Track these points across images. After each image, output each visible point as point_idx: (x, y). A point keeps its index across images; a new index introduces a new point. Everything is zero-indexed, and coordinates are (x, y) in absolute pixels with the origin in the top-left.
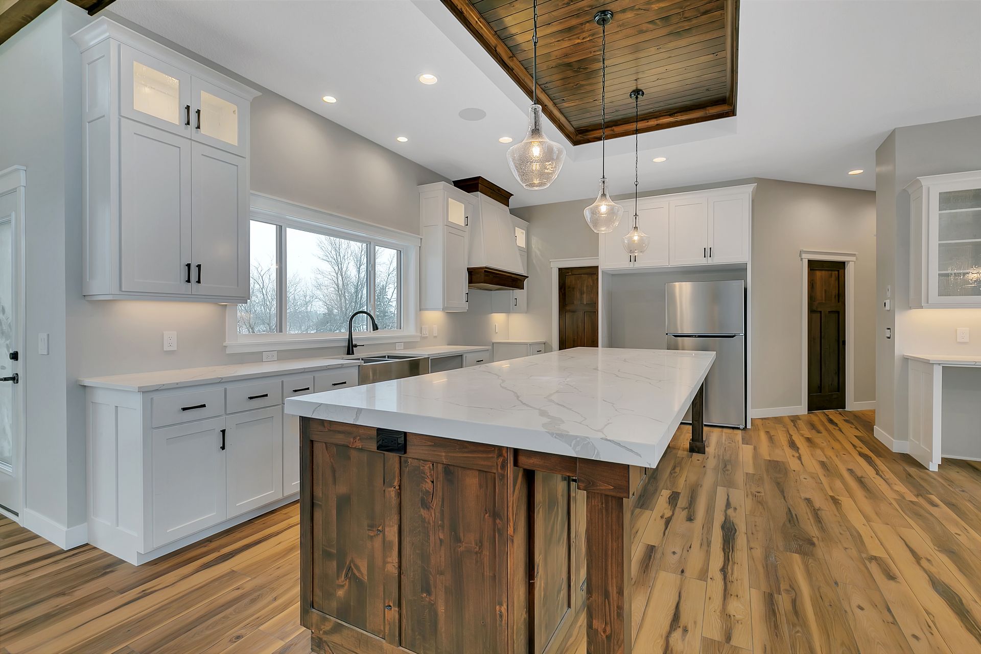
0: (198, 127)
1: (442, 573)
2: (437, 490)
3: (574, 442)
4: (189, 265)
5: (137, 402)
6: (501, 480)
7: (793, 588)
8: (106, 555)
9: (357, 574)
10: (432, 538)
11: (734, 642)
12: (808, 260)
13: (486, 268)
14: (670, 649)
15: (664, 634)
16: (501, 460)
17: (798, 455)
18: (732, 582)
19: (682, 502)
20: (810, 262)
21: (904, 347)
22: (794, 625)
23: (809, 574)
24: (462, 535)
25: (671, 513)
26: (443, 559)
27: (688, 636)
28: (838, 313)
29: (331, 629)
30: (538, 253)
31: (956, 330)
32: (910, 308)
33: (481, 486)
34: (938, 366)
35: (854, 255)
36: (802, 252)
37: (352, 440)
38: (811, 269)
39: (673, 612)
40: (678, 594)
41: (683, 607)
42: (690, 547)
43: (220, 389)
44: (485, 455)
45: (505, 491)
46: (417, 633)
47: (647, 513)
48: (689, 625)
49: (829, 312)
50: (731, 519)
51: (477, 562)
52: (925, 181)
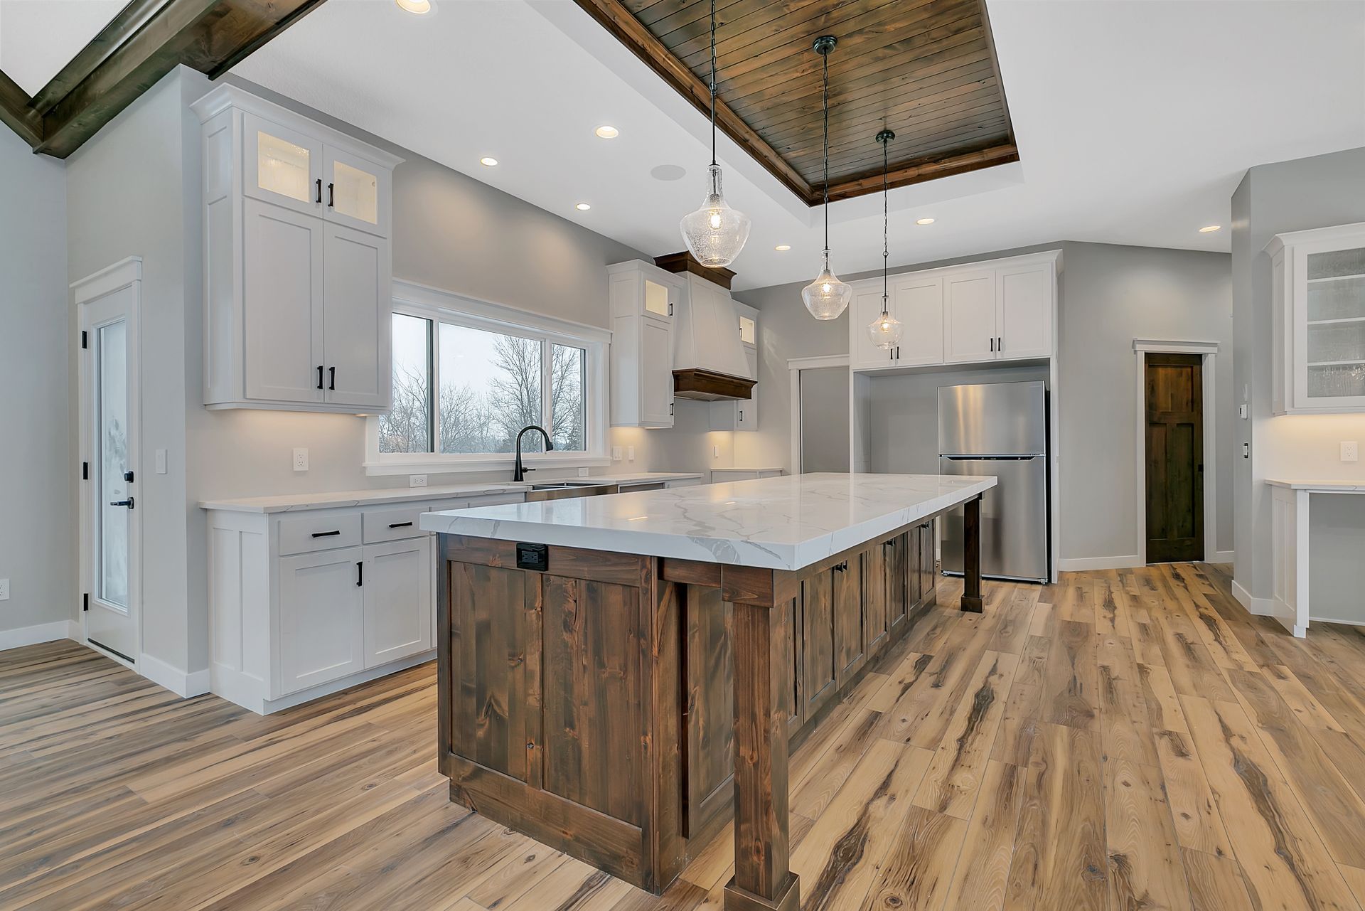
0: (331, 204)
1: (586, 704)
2: (580, 610)
3: (714, 546)
4: (321, 368)
5: (262, 525)
6: (645, 594)
7: (1046, 761)
8: (229, 704)
9: (498, 711)
10: (575, 665)
11: (948, 812)
12: (1145, 353)
13: (696, 370)
14: (867, 815)
15: (865, 801)
16: (644, 572)
17: (1112, 615)
18: (969, 752)
19: (932, 667)
20: (1148, 356)
21: (1263, 469)
22: (1031, 798)
23: (1072, 746)
24: (606, 659)
25: (914, 678)
26: (586, 688)
27: (893, 804)
28: (1192, 425)
29: (471, 774)
30: (772, 350)
31: (1340, 444)
32: (1274, 415)
33: (625, 603)
34: (1303, 492)
35: (1214, 345)
36: (1135, 342)
37: (491, 558)
38: (1149, 366)
39: (883, 780)
40: (895, 762)
41: (894, 777)
42: (927, 715)
43: (356, 513)
44: (628, 568)
45: (650, 607)
46: (560, 773)
47: (884, 677)
48: (899, 794)
49: (1178, 424)
50: (992, 686)
51: (621, 688)
52: (1288, 240)
